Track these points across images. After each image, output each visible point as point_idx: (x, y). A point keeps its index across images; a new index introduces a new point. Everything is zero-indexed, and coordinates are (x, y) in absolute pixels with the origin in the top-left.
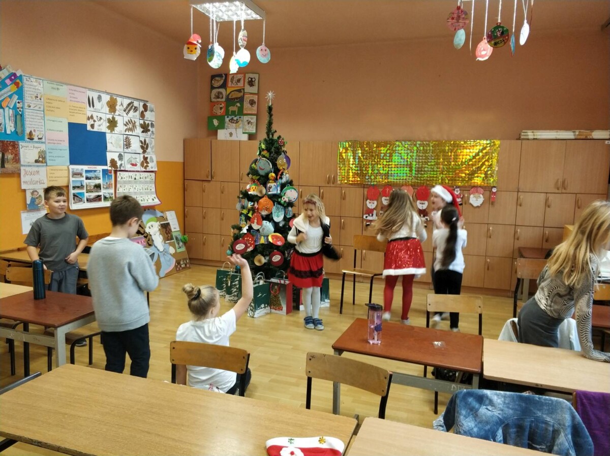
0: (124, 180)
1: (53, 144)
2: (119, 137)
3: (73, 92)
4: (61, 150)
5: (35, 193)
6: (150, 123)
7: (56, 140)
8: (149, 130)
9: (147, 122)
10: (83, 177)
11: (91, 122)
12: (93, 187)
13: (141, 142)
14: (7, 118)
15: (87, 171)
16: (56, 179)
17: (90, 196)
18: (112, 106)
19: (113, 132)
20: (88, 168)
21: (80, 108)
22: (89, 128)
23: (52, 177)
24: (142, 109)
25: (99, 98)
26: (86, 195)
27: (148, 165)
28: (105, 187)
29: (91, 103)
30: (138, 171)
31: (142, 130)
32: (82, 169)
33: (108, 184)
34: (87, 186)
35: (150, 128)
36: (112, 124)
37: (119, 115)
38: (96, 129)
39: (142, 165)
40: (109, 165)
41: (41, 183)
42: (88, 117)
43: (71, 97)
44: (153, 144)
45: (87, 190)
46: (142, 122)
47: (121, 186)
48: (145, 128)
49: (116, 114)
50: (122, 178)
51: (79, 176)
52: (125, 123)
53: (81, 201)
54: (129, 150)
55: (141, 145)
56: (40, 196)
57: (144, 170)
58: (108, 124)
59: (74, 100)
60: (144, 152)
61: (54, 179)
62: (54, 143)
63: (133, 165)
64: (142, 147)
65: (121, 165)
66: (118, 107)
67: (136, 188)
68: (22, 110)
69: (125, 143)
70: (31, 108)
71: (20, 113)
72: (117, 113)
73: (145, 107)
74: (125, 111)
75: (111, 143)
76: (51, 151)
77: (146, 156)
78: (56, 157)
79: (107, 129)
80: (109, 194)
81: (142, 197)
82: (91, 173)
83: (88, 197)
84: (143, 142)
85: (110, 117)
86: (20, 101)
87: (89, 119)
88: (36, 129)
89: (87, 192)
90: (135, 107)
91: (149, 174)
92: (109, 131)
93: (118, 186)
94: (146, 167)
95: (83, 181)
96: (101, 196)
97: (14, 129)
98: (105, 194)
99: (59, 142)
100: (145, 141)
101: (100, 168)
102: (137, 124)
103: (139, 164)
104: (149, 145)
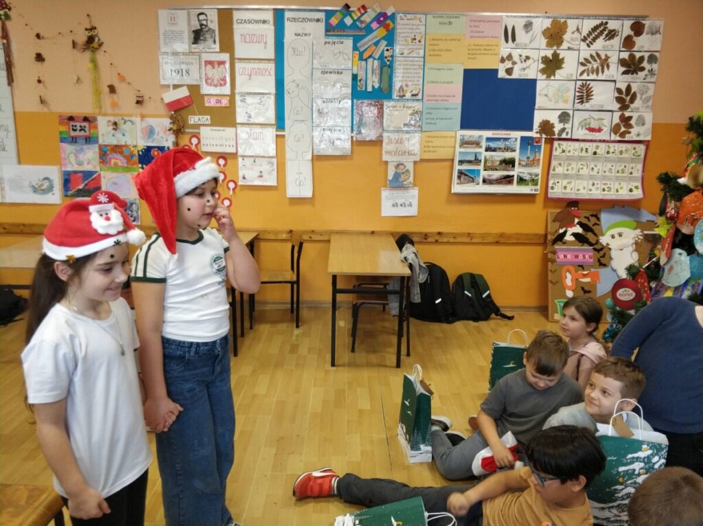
0: (568, 154)
1: (434, 102)
2: (564, 85)
3: (477, 24)
4: (447, 109)
5: (401, 167)
6: (646, 55)
7: (441, 96)
8: (643, 69)
9: (638, 55)
10: (481, 147)
11: (508, 65)
12: (498, 163)
13: (619, 91)
14: (369, 72)
15: (489, 139)
16: (435, 149)
17: (490, 175)
18: (555, 35)
19: (552, 78)
20: (493, 134)
21: (488, 45)
22: (502, 74)
23: (428, 147)
24: (627, 31)
25: (528, 26)
26: (483, 174)
27: (631, 130)
28: (524, 163)
29: (510, 35)
30: (604, 141)
31: (623, 69)
32: (480, 136)
33: (531, 158)
34: (486, 161)
35: (645, 64)
36: (552, 65)
37: (569, 49)
38: (515, 75)
39: (615, 129)
40: (535, 131)
41: (410, 153)
42: (502, 57)
43: (472, 32)
44: (651, 93)
45: (485, 166)
46: (625, 55)
47: (560, 164)
48: (632, 66)
49: (561, 48)
50: (564, 151)
51: (475, 145)
52: (582, 60)
53: (473, 181)
54: (587, 106)
55: (617, 95)
56: (407, 171)
57: (618, 138)
58: (542, 66)
59: (477, 34)
60: (624, 107)
61: (431, 149)
62: (436, 100)
63: (592, 130)
64: (619, 100)
65: (563, 130)
66: (566, 37)
67: (596, 169)
68: (390, 59)
69: (577, 94)
70: (404, 55)
71: (388, 63)
72: (565, 45)
73: (638, 29)
74: (584, 40)
75: (546, 95)
76: (430, 111)
77: (627, 114)
78: (437, 119)
79: (540, 74)
80: (530, 174)
81: (604, 184)
82: (498, 143)
83: (486, 177)
84: (624, 90)
85: (549, 54)
86: (389, 48)
87: (503, 60)
88: (410, 83)
89: (485, 170)
90: (611, 31)
91: (630, 146)
92: (544, 77)
93: (554, 163)
94: (623, 135)
95: (480, 153)
96: (513, 176)
97: (378, 85)
98: (521, 175)
99: (445, 98)
100: (629, 88)
101: (517, 135)
102: (614, 59)
103: (606, 129)
104: (638, 96)
